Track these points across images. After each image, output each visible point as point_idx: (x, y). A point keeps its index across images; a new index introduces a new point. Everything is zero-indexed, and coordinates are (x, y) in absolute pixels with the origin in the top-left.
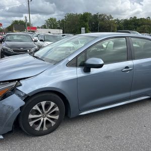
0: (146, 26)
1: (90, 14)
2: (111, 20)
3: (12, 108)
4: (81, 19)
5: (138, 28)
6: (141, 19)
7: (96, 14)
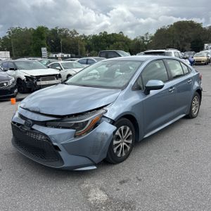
0: (120, 43)
1: (46, 28)
2: (75, 36)
3: (106, 134)
4: (33, 35)
5: (111, 46)
6: (113, 34)
7: (54, 28)
